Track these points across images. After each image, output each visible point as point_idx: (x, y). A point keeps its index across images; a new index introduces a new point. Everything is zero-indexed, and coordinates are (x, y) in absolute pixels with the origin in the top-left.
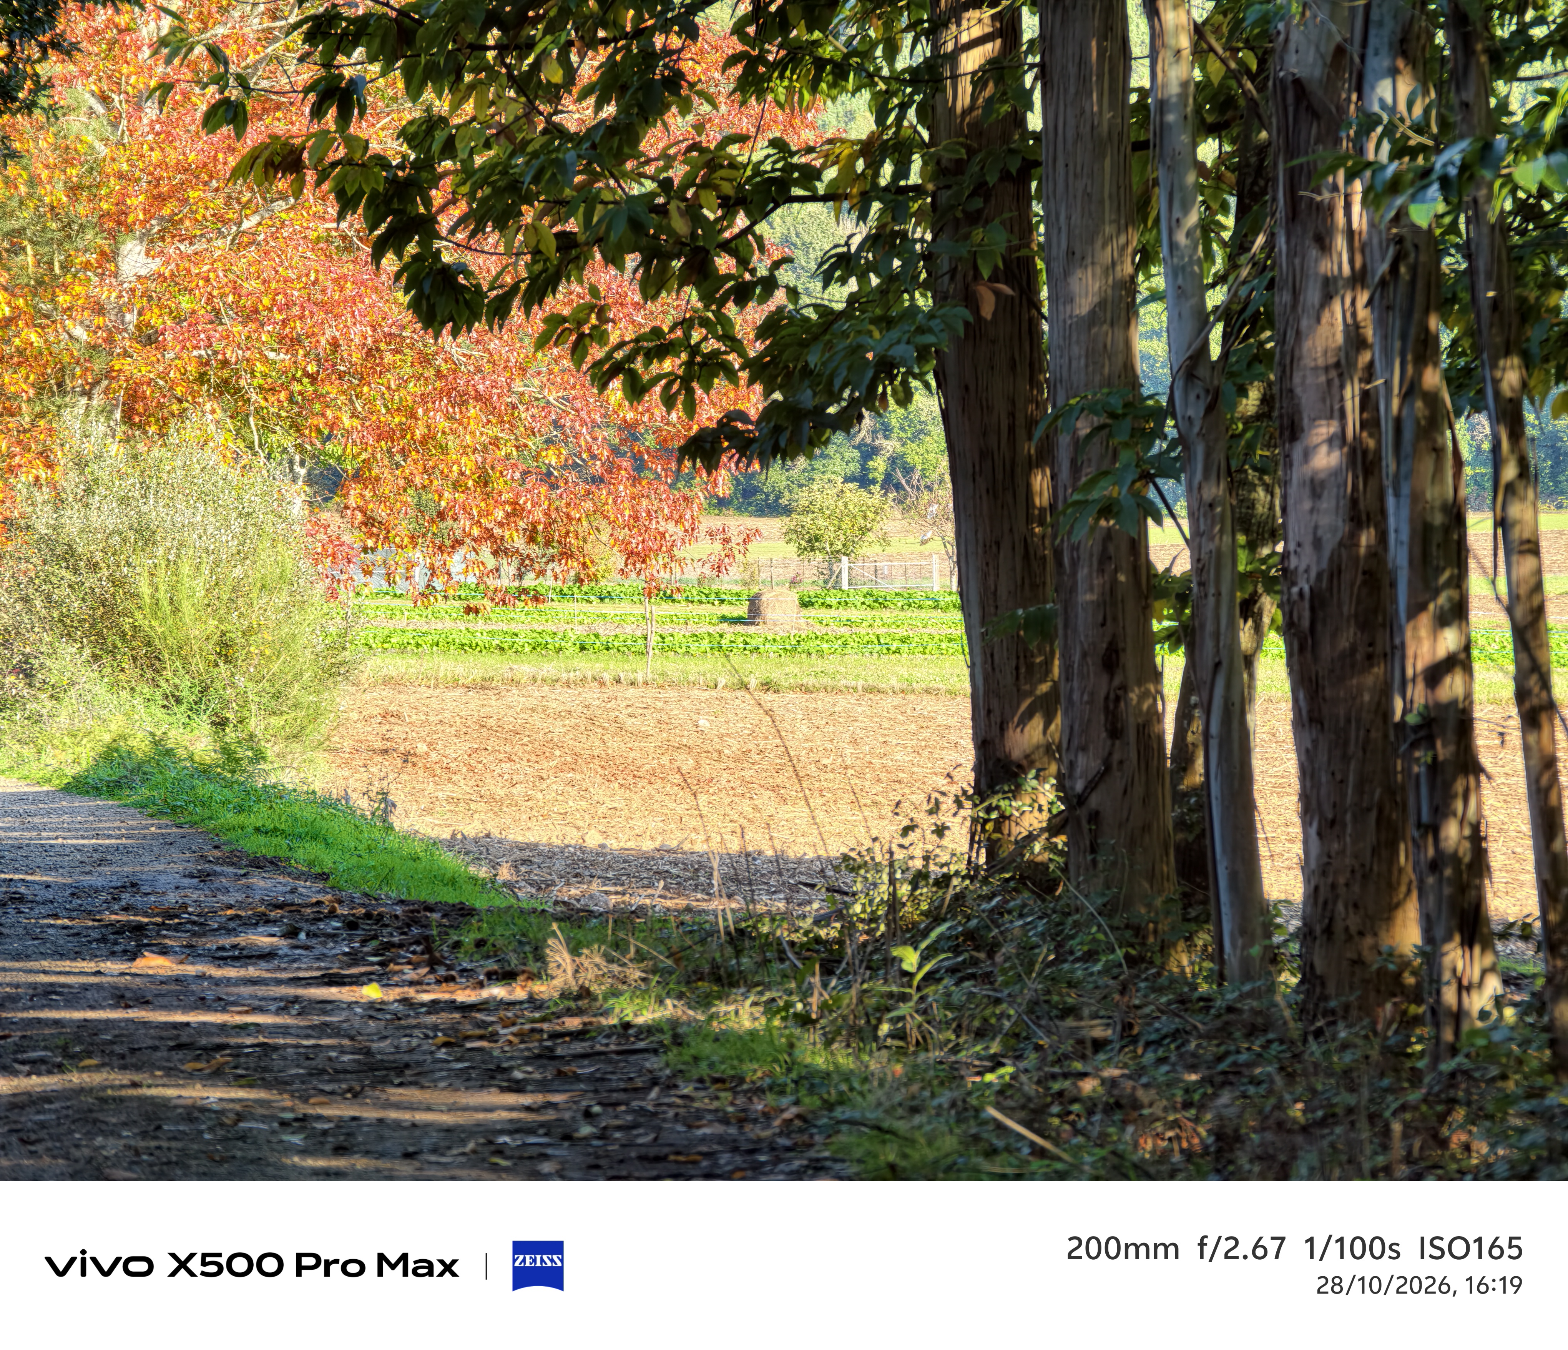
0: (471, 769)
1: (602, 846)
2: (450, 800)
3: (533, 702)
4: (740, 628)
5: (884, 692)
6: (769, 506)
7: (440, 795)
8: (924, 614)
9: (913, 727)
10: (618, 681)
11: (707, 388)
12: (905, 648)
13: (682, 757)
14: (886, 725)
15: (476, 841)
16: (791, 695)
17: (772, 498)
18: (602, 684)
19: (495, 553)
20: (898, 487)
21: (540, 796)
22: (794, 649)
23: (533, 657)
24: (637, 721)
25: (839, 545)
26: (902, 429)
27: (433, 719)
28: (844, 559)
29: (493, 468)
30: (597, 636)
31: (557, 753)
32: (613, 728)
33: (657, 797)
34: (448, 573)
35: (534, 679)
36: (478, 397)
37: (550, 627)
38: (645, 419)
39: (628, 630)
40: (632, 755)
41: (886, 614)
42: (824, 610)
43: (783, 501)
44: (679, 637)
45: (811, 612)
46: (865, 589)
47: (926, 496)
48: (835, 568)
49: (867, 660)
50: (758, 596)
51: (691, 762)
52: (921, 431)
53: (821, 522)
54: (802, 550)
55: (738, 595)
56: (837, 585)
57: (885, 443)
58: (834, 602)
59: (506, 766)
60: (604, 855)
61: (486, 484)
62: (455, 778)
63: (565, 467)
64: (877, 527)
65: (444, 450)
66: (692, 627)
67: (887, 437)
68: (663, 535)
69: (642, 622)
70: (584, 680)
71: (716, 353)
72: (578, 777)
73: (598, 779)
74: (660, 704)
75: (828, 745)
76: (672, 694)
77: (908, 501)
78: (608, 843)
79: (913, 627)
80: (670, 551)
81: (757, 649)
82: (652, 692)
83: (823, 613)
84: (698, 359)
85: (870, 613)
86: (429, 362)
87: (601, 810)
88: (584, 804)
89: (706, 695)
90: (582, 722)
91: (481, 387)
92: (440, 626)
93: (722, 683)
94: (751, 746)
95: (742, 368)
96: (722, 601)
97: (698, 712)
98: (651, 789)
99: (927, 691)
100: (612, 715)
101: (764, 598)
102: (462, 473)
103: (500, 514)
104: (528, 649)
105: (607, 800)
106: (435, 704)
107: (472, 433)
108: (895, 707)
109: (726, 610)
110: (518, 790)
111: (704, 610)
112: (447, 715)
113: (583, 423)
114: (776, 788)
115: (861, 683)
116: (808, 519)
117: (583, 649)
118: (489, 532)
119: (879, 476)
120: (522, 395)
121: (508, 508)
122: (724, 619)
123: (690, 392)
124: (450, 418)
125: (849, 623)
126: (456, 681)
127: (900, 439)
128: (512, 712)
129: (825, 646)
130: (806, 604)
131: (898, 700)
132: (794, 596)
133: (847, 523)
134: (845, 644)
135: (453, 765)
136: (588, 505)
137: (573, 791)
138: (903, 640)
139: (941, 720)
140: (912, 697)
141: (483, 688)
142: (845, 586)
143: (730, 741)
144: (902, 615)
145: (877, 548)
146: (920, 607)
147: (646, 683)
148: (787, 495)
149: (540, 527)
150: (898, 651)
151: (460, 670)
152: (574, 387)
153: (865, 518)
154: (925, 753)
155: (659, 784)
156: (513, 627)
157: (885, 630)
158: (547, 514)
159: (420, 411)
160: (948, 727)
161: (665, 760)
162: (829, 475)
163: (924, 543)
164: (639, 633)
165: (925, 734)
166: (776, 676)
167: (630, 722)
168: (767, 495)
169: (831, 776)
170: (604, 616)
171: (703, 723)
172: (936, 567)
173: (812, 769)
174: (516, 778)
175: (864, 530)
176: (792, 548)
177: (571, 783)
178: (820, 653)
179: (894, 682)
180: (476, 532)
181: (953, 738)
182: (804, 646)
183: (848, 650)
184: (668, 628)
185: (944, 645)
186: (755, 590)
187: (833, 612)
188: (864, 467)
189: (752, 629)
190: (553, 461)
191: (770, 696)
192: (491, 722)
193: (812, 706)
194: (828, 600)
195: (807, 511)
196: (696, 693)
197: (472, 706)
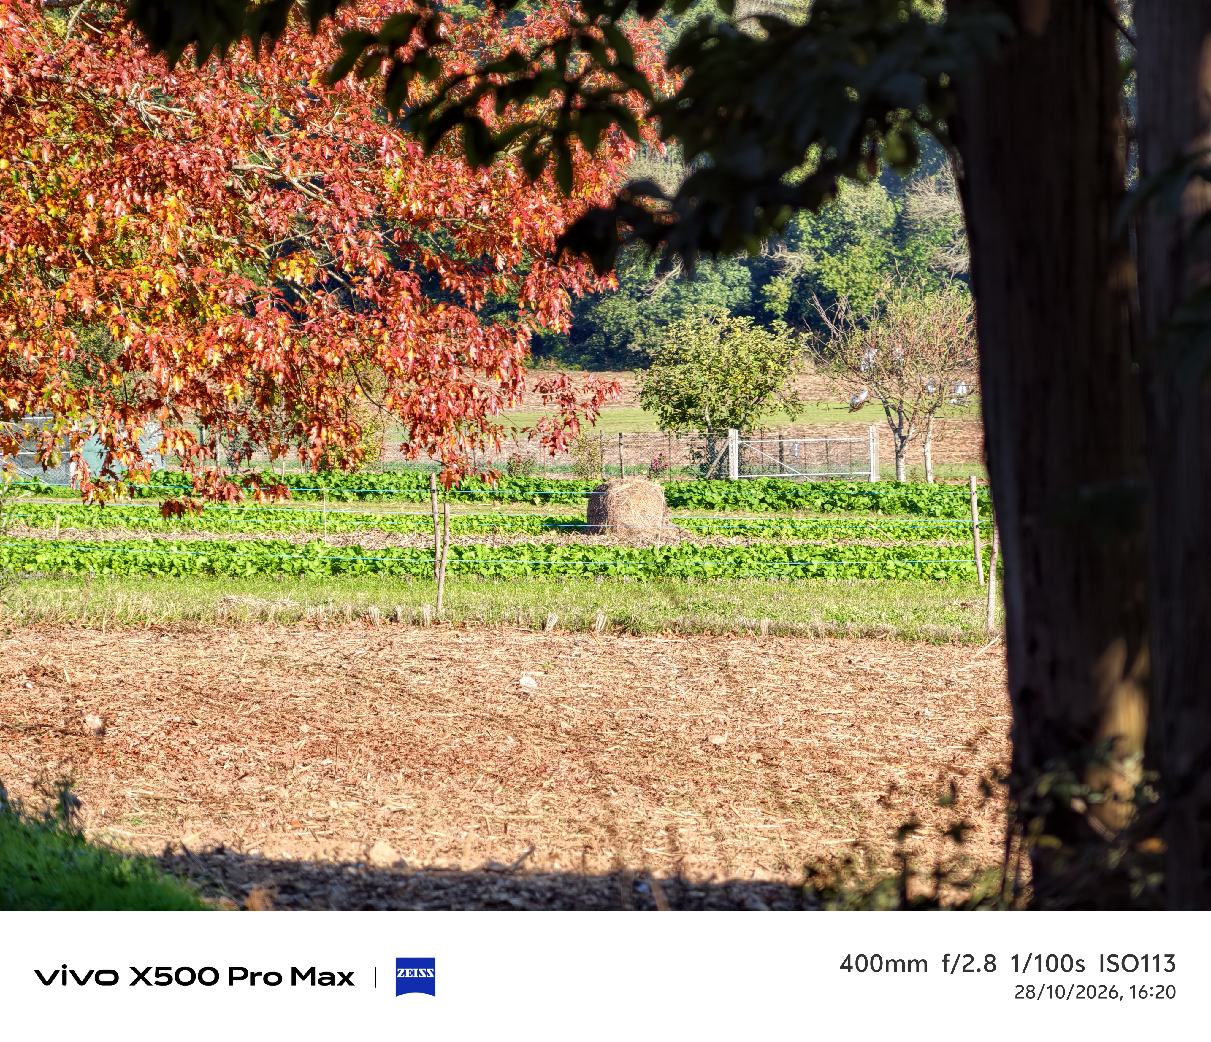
0: (173, 755)
1: (400, 864)
2: (145, 801)
3: (261, 652)
4: (576, 538)
5: (802, 635)
6: (610, 353)
7: (129, 793)
8: (858, 518)
9: (848, 688)
10: (394, 619)
11: (591, 146)
12: (831, 568)
13: (497, 733)
14: (807, 685)
15: (204, 857)
16: (659, 640)
17: (615, 342)
18: (369, 623)
19: (207, 421)
20: (815, 322)
21: (284, 793)
22: (660, 569)
23: (259, 582)
24: (426, 680)
25: (724, 412)
26: (816, 234)
27: (108, 678)
28: (733, 433)
29: (203, 286)
30: (358, 551)
31: (305, 728)
32: (388, 689)
33: (464, 794)
34: (135, 450)
35: (263, 616)
36: (180, 178)
37: (285, 537)
38: (439, 212)
39: (405, 541)
40: (420, 730)
41: (798, 517)
42: (702, 510)
43: (634, 347)
44: (483, 550)
45: (684, 513)
46: (765, 479)
47: (858, 335)
48: (719, 447)
49: (774, 586)
50: (603, 489)
51: (511, 740)
52: (846, 238)
53: (696, 377)
54: (667, 420)
55: (571, 487)
56: (722, 473)
57: (790, 257)
58: (718, 500)
59: (227, 749)
60: (405, 878)
61: (193, 314)
62: (149, 767)
63: (317, 286)
64: (782, 384)
65: (127, 260)
66: (502, 537)
67: (793, 248)
68: (469, 391)
69: (427, 531)
70: (340, 617)
71: (605, 93)
72: (340, 764)
73: (372, 768)
74: (459, 654)
75: (722, 717)
76: (476, 638)
77: (831, 344)
78: (407, 860)
79: (839, 537)
80: (480, 415)
81: (604, 568)
82: (446, 635)
83: (700, 515)
84: (579, 101)
85: (775, 517)
86: (101, 123)
87: (381, 813)
88: (353, 805)
89: (529, 639)
90: (342, 680)
91: (184, 163)
92: (111, 536)
93: (553, 620)
94: (602, 717)
95: (648, 116)
96: (546, 497)
97: (518, 665)
98: (453, 782)
99: (869, 634)
100: (387, 670)
101: (612, 492)
102: (155, 296)
103: (215, 357)
104: (251, 570)
105: (389, 799)
106: (111, 656)
107: (172, 234)
108: (820, 658)
109: (553, 511)
110: (250, 784)
111: (521, 510)
112: (130, 672)
113: (346, 218)
114: (644, 781)
115: (766, 621)
116: (675, 373)
117: (336, 570)
118: (199, 386)
119: (780, 307)
120: (249, 175)
121: (228, 349)
122: (551, 524)
123: (565, 153)
124: (137, 210)
125: (742, 530)
126: (142, 620)
127: (812, 250)
128: (231, 666)
129: (709, 565)
130: (674, 502)
131: (823, 648)
132: (657, 487)
133: (737, 378)
134: (739, 562)
135: (144, 748)
136: (353, 343)
137: (335, 786)
138: (828, 556)
139: (892, 677)
140: (844, 643)
141: (183, 630)
142: (734, 475)
143: (569, 709)
144: (823, 519)
145: (781, 418)
146: (850, 507)
147: (436, 622)
148: (639, 337)
149: (279, 378)
150: (820, 573)
151: (146, 602)
152: (330, 164)
153: (764, 369)
154: (870, 728)
155: (464, 776)
156: (227, 538)
157: (798, 541)
158: (288, 357)
159: (90, 200)
160: (904, 690)
161: (471, 738)
162: (703, 307)
163: (855, 408)
164: (422, 545)
165: (867, 699)
166: (633, 609)
167: (415, 679)
168: (608, 338)
169: (726, 762)
170: (366, 520)
171: (527, 682)
172: (874, 445)
173: (697, 751)
174: (243, 767)
175: (763, 390)
176: (653, 417)
177: (329, 773)
178: (701, 575)
179: (817, 620)
180: (178, 384)
181: (912, 705)
182: (676, 565)
183: (744, 572)
184: (465, 539)
185: (891, 565)
186: (596, 481)
187: (716, 514)
188: (757, 294)
189: (595, 540)
190: (298, 276)
191: (628, 641)
192: (200, 682)
193: (691, 655)
194: (709, 496)
195: (675, 361)
196: (514, 636)
197: (168, 658)
